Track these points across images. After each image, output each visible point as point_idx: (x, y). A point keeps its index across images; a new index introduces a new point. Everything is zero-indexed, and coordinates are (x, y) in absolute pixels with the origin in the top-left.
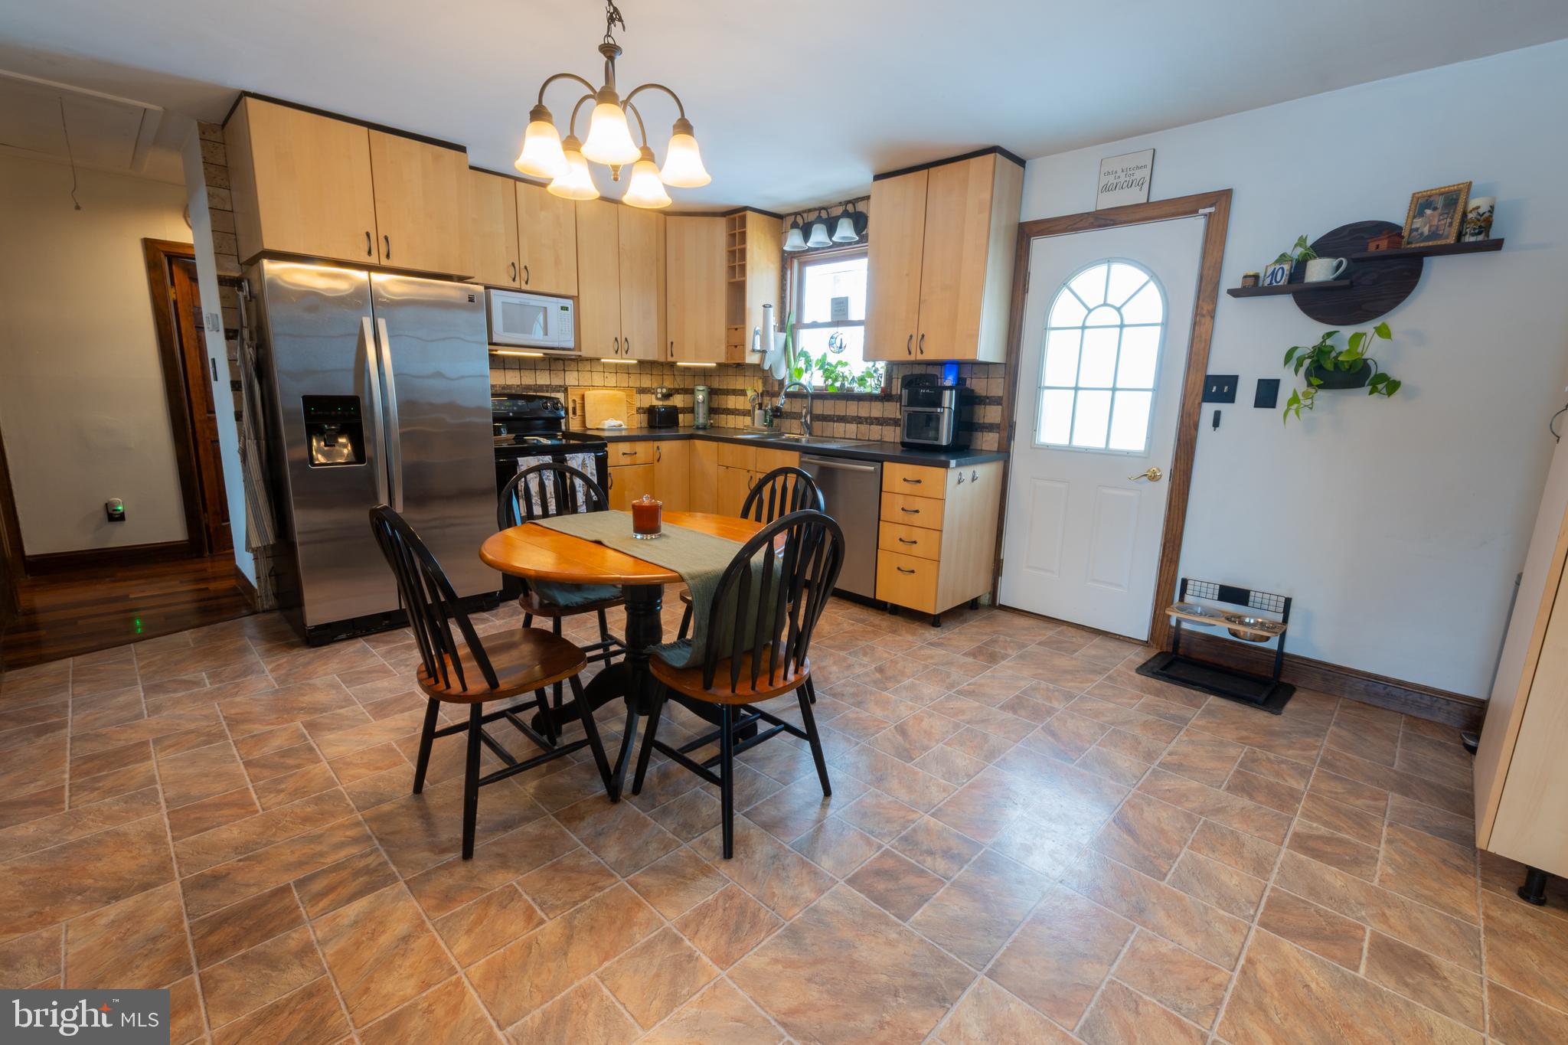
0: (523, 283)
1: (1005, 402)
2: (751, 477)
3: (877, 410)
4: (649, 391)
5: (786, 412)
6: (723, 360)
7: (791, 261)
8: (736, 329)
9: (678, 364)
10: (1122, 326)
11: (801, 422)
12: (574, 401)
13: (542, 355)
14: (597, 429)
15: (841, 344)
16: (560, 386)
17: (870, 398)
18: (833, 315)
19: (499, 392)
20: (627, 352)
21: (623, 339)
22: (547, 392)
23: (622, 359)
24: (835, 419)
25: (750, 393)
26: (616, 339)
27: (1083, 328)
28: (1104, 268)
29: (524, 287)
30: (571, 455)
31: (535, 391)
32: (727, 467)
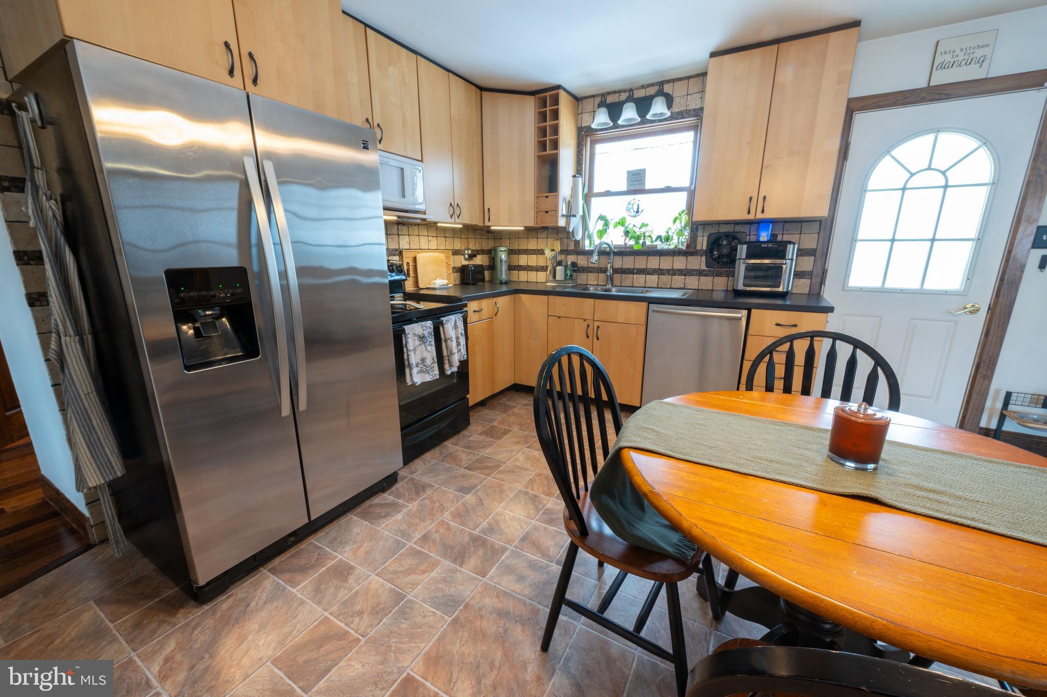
1: (818, 253)
2: (588, 325)
3: (680, 263)
4: (460, 252)
5: (582, 268)
6: (531, 224)
7: (586, 138)
8: (547, 197)
9: (492, 228)
10: (946, 187)
11: (607, 275)
12: (408, 263)
13: (395, 218)
14: (427, 288)
15: (638, 209)
16: (396, 250)
17: (676, 253)
18: (629, 185)
20: (458, 217)
21: (456, 205)
23: (453, 223)
24: (635, 271)
25: (548, 253)
26: (451, 205)
27: (904, 189)
28: (931, 137)
30: (445, 318)
32: (559, 317)
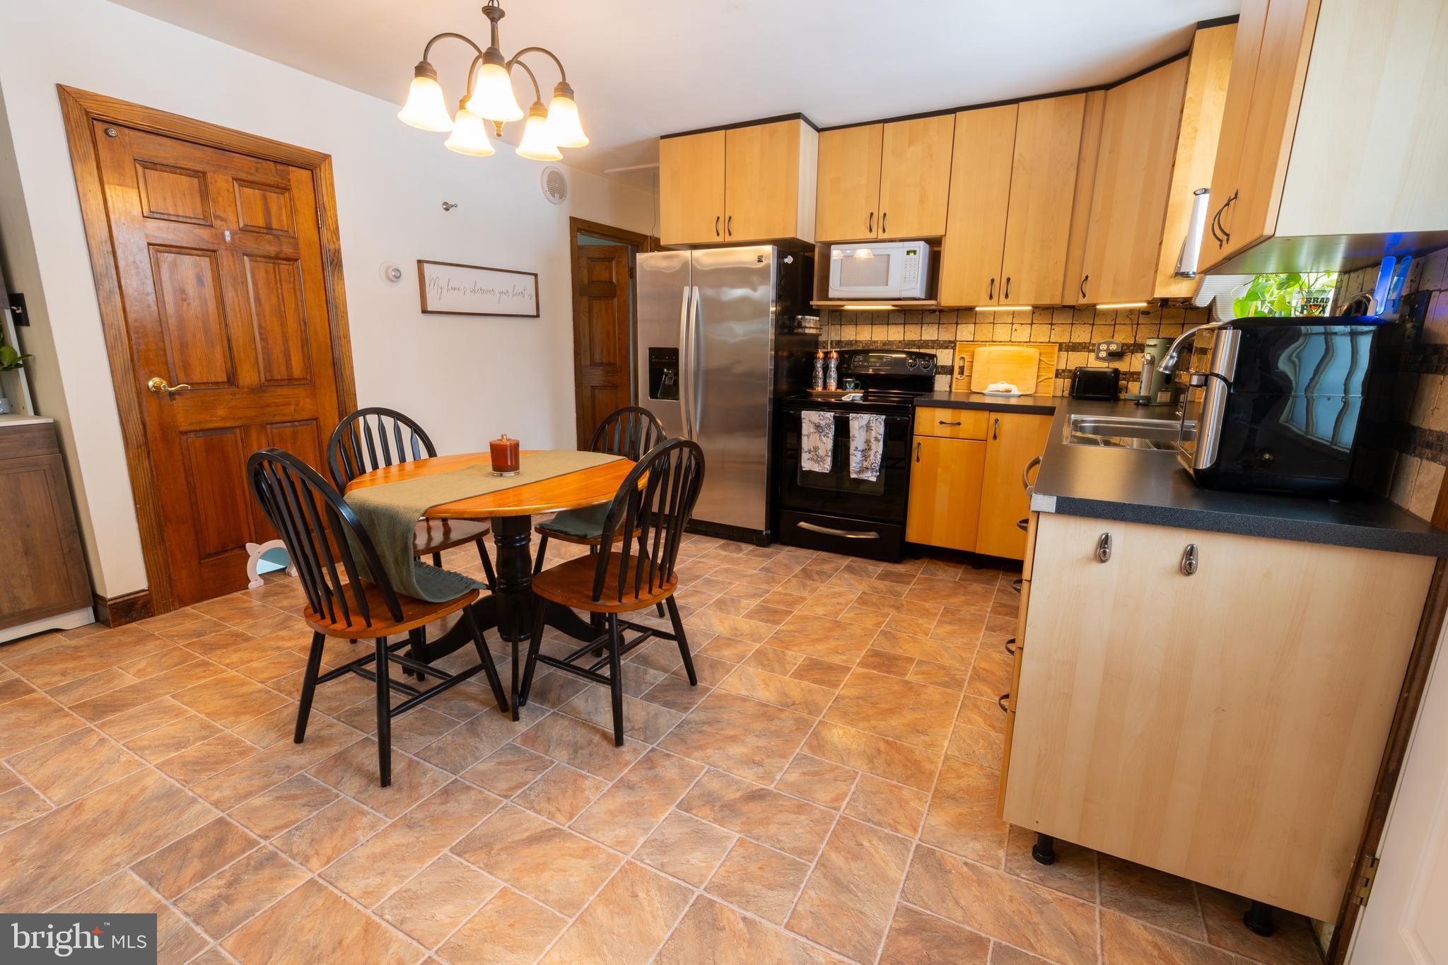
0: (881, 231)
4: (1084, 348)
9: (1098, 307)
12: (963, 359)
13: (890, 308)
16: (950, 341)
19: (879, 348)
20: (1006, 296)
21: (1004, 280)
22: (933, 348)
23: (999, 305)
26: (993, 281)
29: (881, 236)
30: (855, 415)
31: (919, 347)
